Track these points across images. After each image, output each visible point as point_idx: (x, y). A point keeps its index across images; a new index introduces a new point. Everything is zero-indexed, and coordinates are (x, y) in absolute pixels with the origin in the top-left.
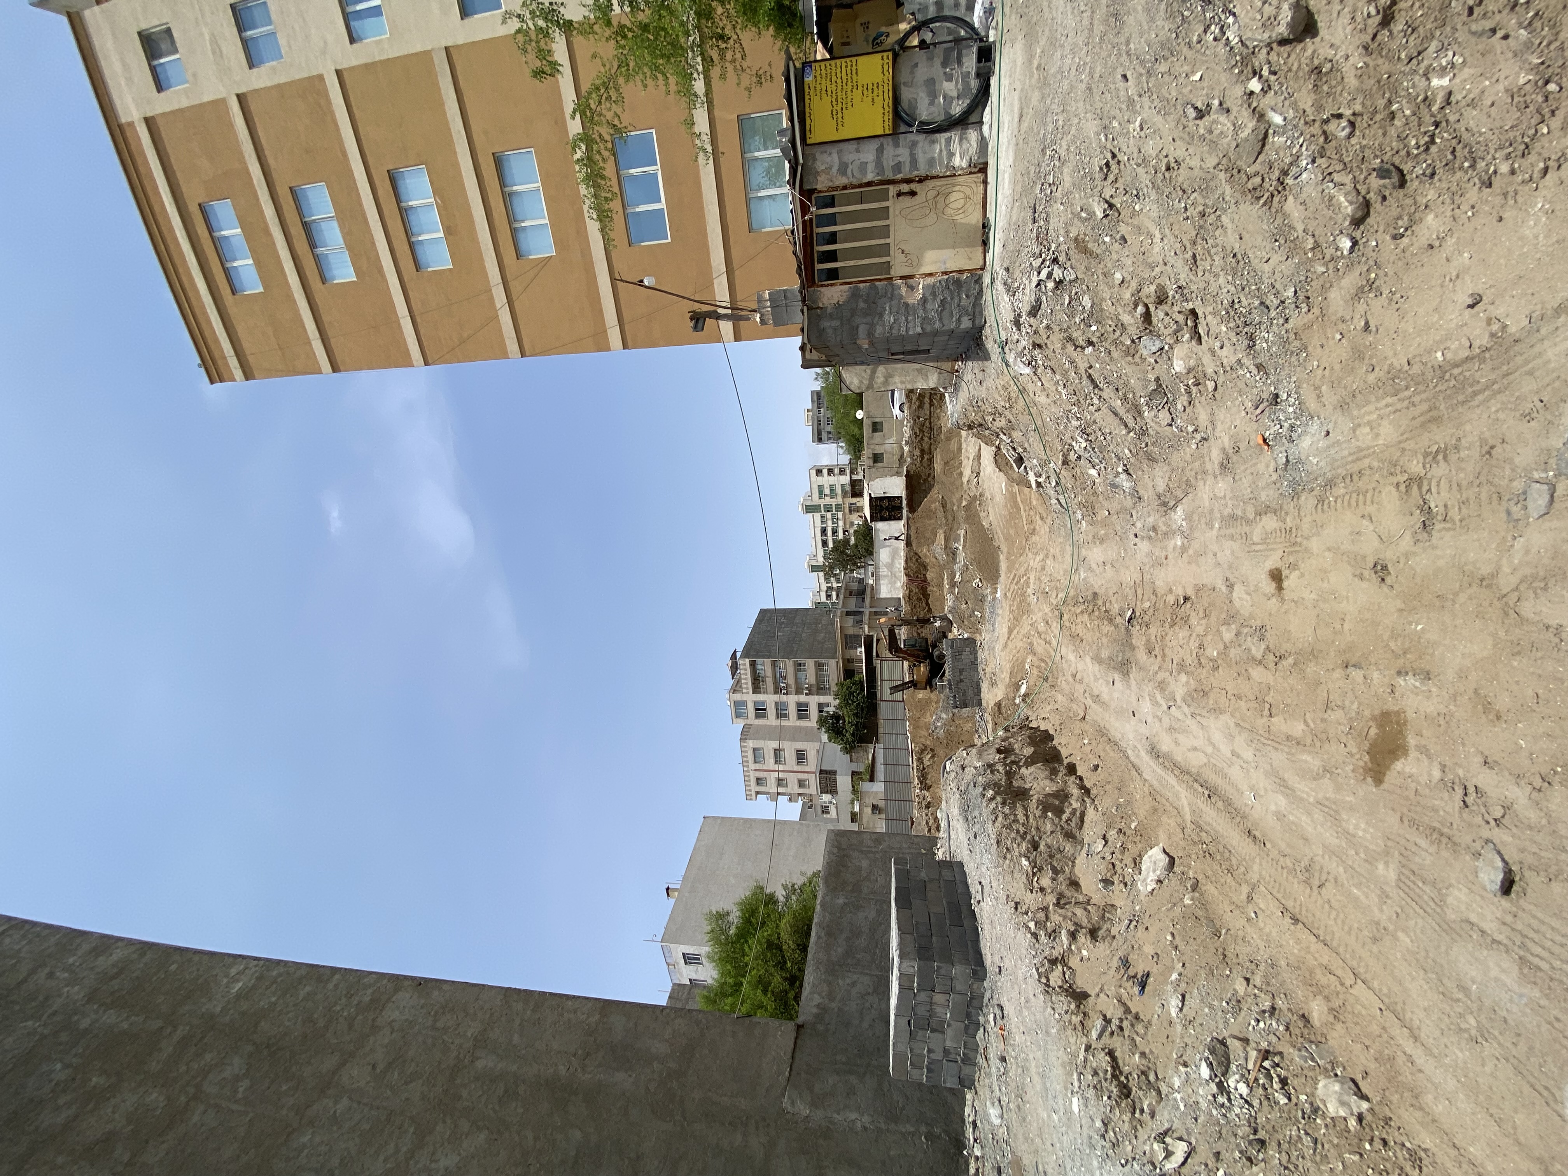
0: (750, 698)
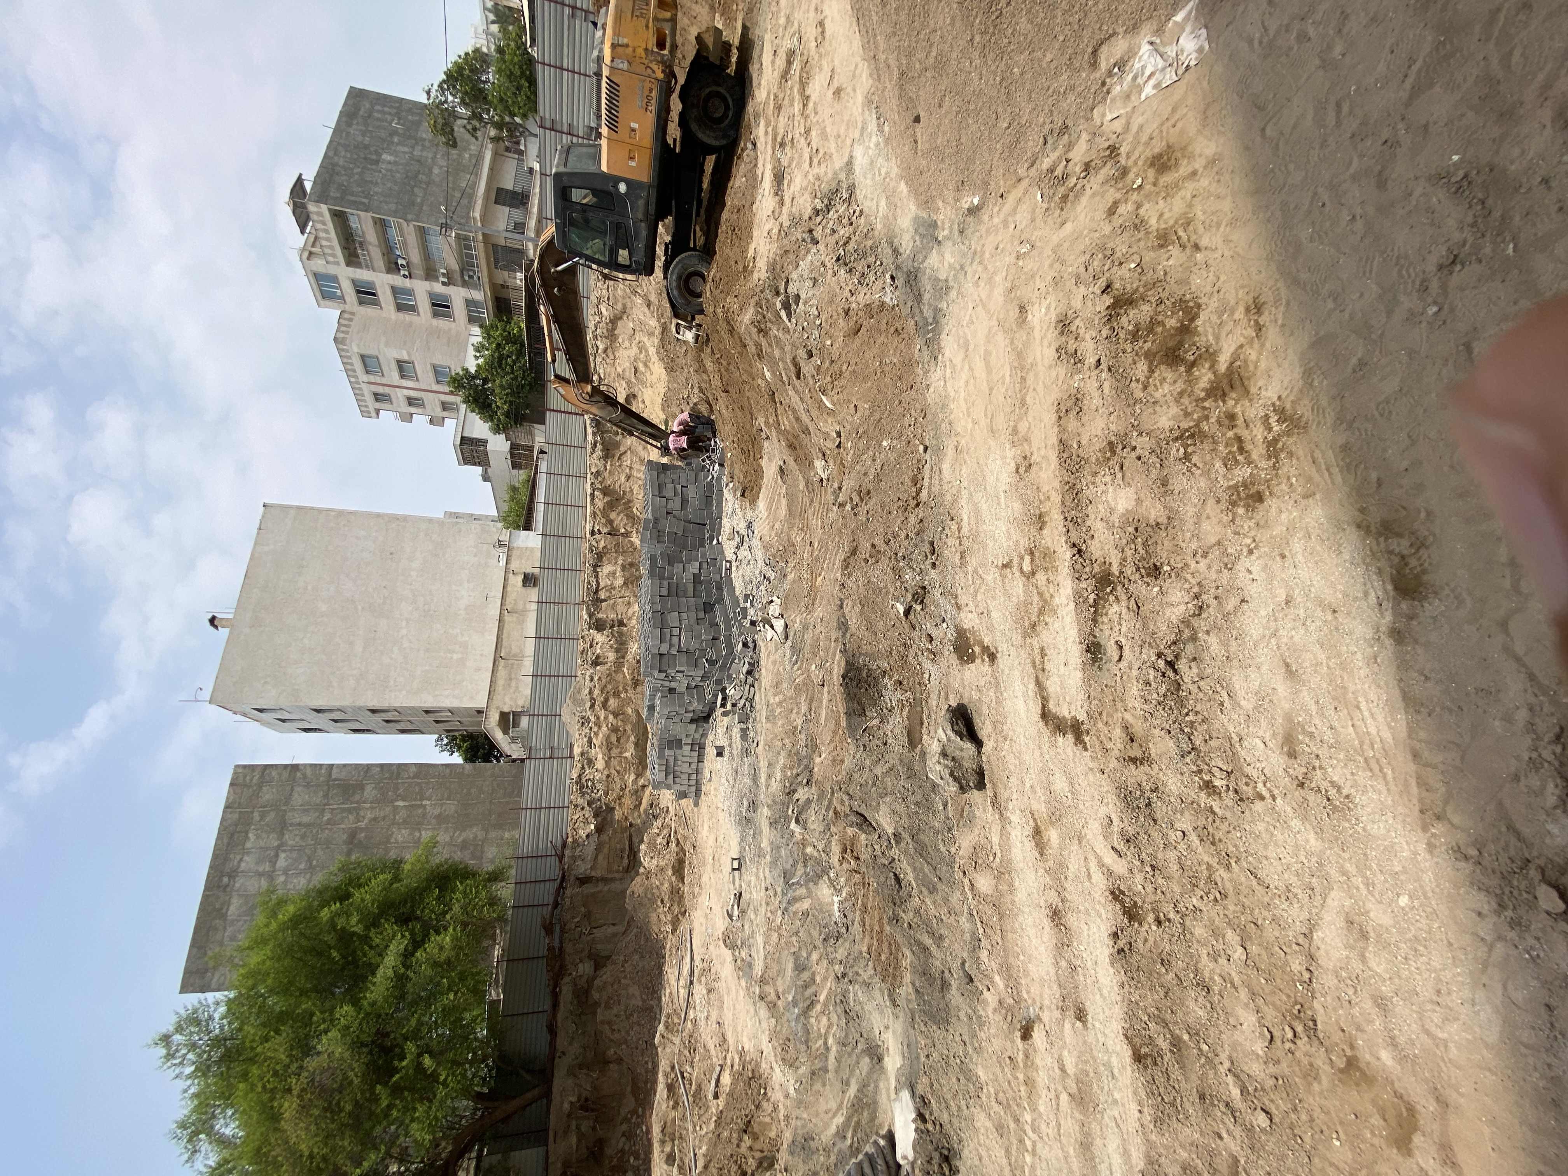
0: (345, 274)
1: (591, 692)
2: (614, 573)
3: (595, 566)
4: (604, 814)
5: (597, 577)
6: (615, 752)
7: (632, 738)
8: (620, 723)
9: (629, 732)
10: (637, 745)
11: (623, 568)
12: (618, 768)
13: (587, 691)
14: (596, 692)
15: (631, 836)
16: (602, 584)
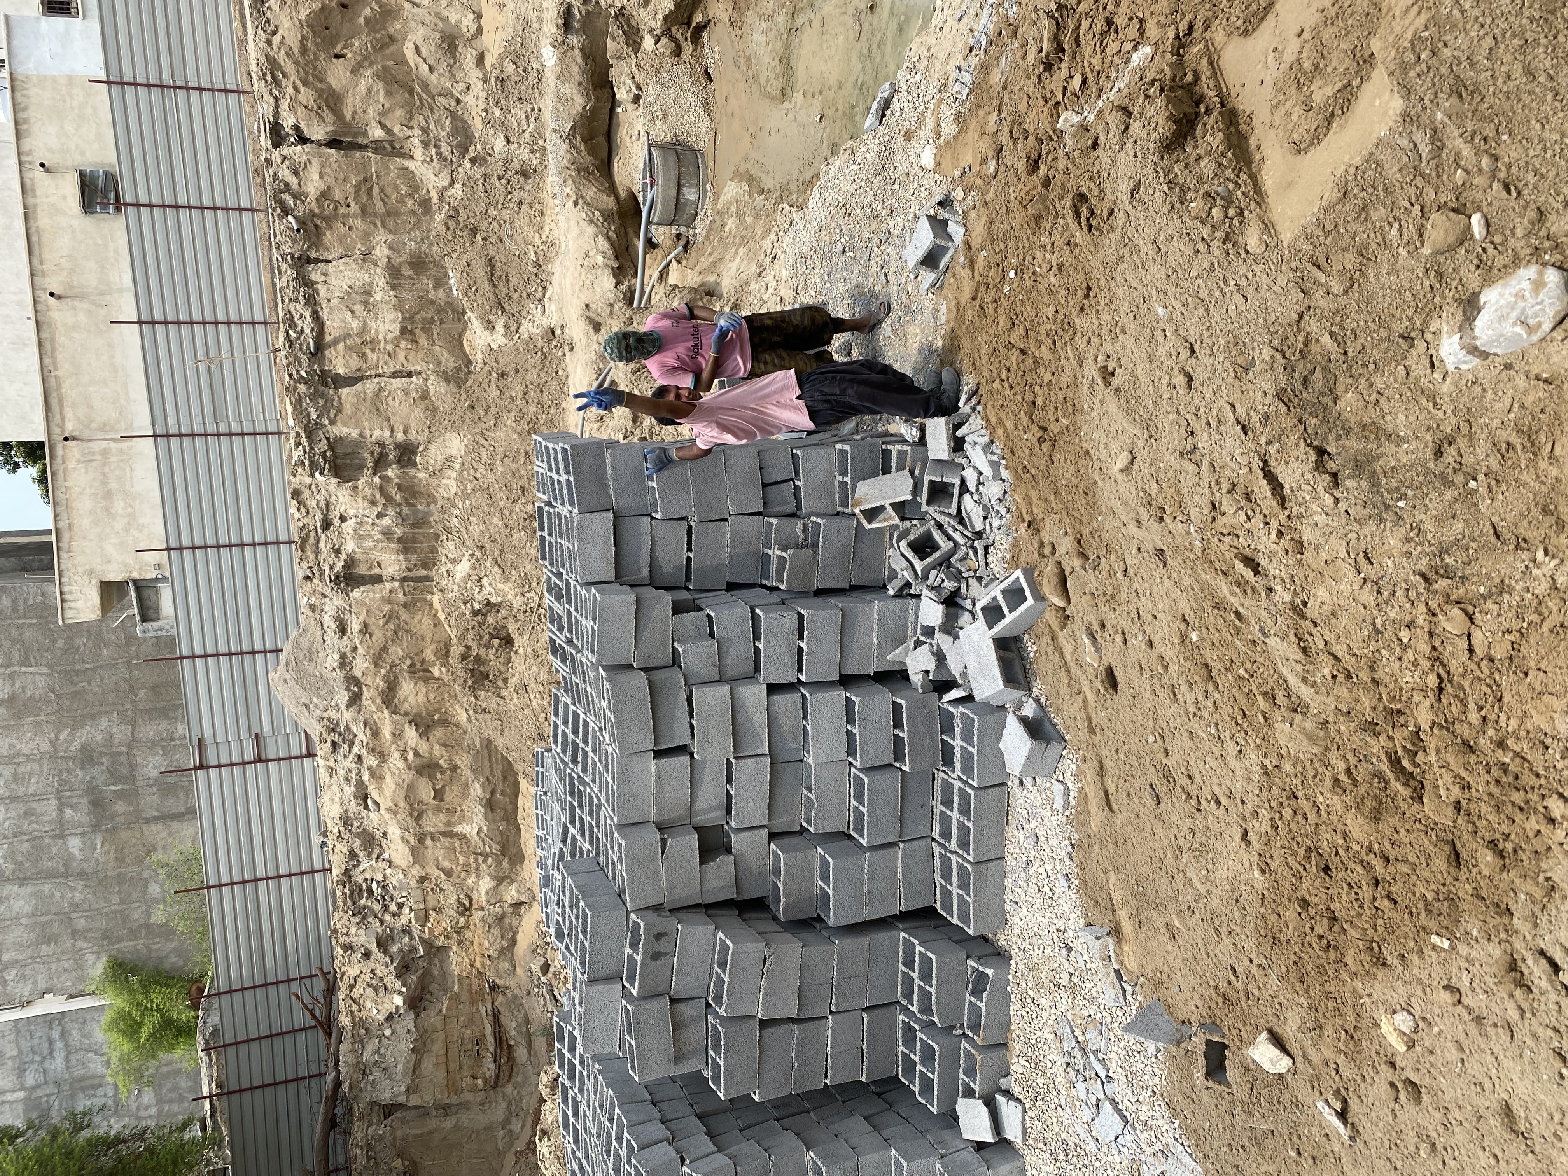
1: (344, 662)
2: (367, 292)
3: (302, 262)
4: (423, 964)
5: (312, 301)
6: (433, 823)
7: (477, 790)
8: (438, 750)
9: (467, 773)
10: (490, 805)
11: (394, 273)
12: (446, 864)
13: (333, 660)
14: (360, 665)
15: (496, 1015)
16: (333, 326)
